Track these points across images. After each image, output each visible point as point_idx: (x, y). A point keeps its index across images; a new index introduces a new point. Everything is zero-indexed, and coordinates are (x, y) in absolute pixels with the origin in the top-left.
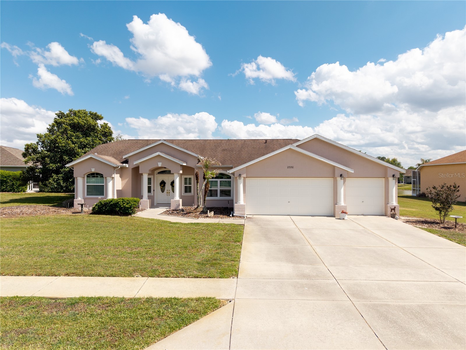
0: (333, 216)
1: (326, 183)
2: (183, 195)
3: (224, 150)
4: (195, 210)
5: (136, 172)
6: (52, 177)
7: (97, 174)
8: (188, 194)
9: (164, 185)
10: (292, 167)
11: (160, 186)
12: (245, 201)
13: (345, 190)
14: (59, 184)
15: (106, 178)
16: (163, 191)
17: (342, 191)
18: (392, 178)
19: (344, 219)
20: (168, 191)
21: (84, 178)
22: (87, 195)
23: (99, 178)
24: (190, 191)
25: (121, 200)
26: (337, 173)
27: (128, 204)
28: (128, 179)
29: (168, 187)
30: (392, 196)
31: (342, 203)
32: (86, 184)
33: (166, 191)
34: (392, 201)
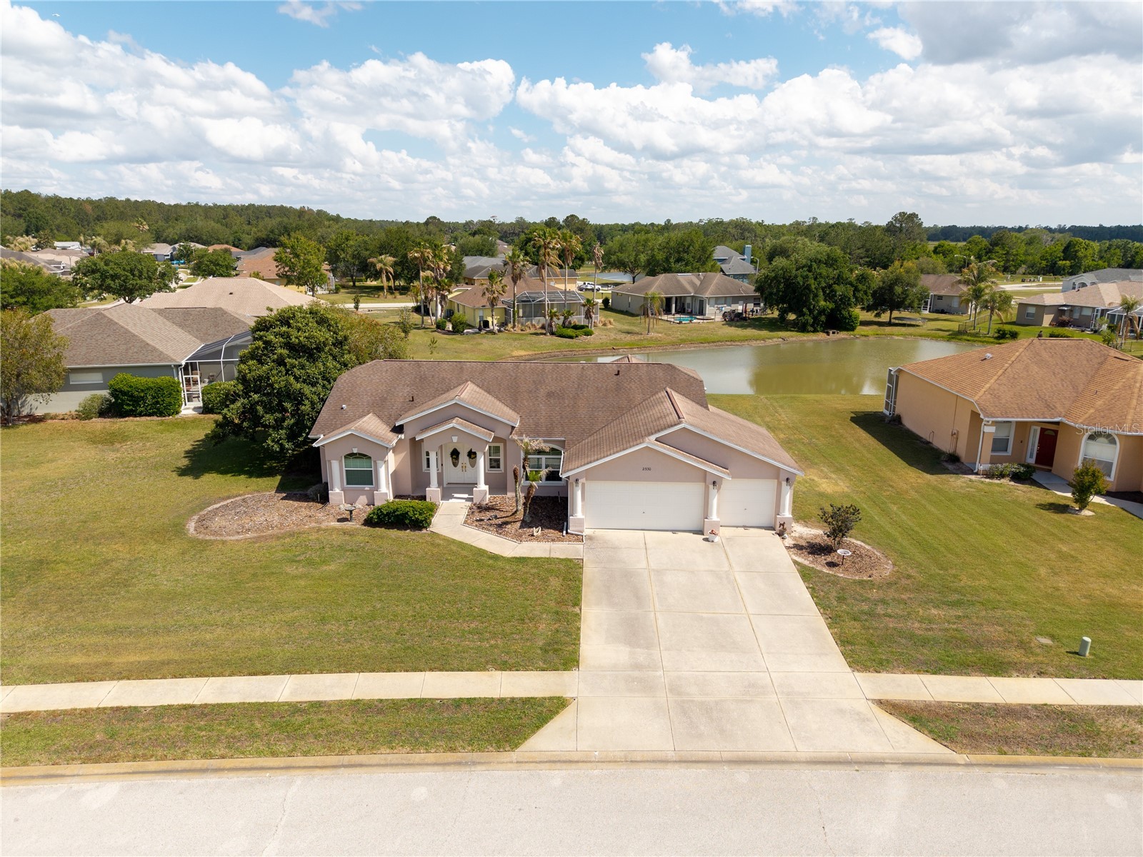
0: (701, 532)
1: (694, 489)
2: (487, 471)
3: (550, 395)
4: (513, 516)
5: (415, 445)
6: (270, 435)
7: (360, 454)
8: (495, 471)
9: (457, 458)
10: (649, 469)
11: (452, 456)
12: (583, 512)
13: (718, 500)
14: (282, 446)
15: (375, 462)
16: (455, 465)
17: (715, 502)
18: (785, 482)
19: (713, 541)
20: (464, 465)
21: (341, 461)
22: (348, 484)
23: (364, 461)
24: (498, 467)
25: (411, 509)
26: (710, 480)
27: (420, 514)
28: (405, 454)
29: (463, 458)
30: (784, 505)
31: (714, 517)
32: (344, 469)
33: (460, 465)
34: (784, 511)
